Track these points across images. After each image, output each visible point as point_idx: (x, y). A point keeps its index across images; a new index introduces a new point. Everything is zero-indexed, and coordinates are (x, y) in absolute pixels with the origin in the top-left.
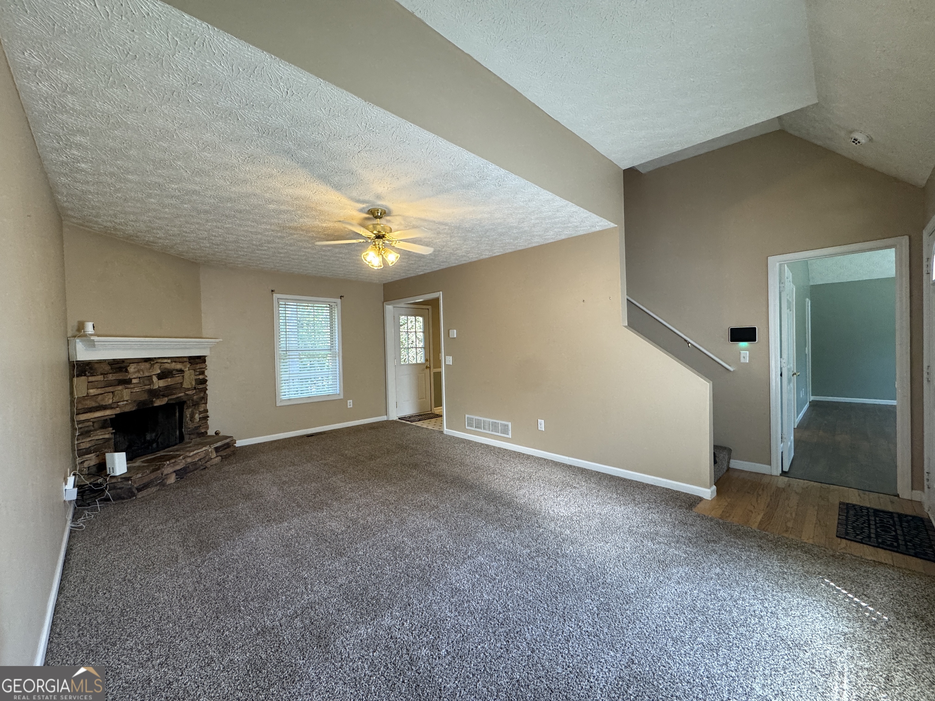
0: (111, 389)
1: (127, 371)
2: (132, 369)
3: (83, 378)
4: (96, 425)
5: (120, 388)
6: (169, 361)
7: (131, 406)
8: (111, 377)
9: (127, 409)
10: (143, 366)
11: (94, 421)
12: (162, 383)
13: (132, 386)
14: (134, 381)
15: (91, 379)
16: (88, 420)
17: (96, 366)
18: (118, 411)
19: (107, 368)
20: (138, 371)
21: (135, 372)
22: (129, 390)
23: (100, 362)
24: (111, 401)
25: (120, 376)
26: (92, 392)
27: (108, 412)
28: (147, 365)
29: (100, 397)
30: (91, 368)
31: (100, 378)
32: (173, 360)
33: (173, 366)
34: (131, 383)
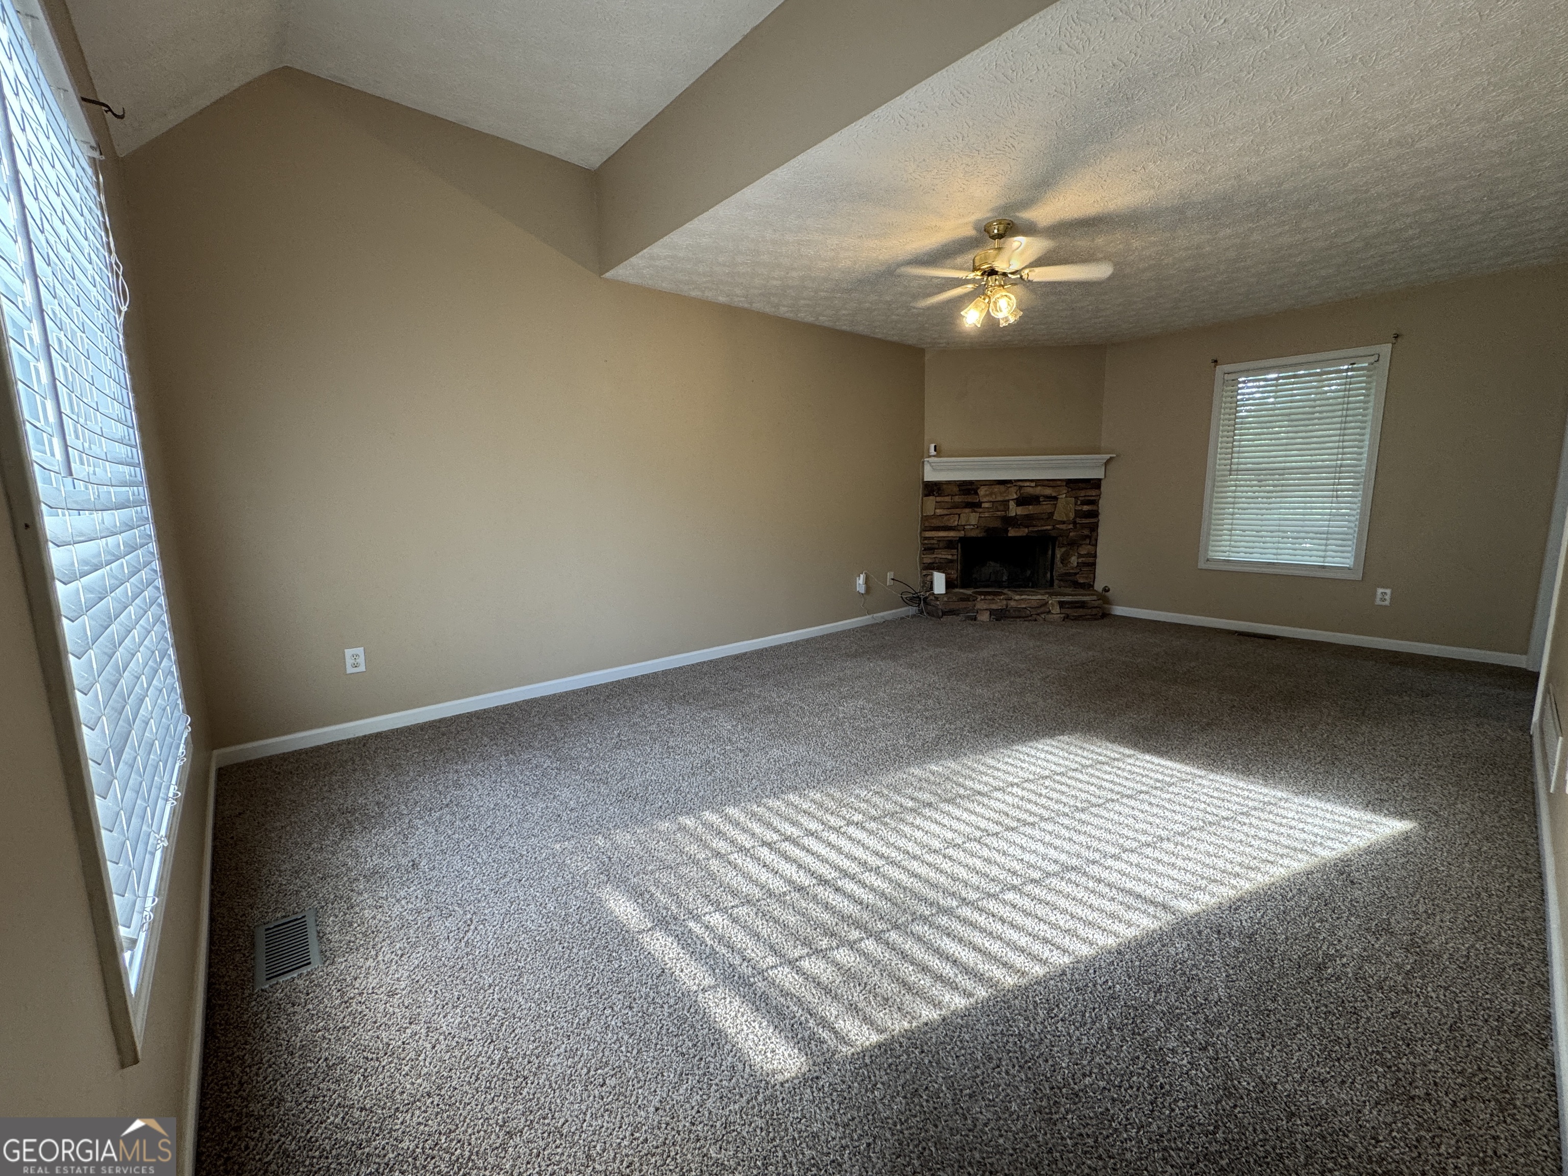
0: (958, 511)
1: (976, 493)
2: (982, 491)
3: (931, 498)
4: (941, 545)
5: (967, 510)
6: (1033, 484)
7: (977, 531)
8: (957, 499)
9: (973, 534)
10: (997, 489)
11: (940, 540)
12: (1020, 511)
13: (981, 510)
14: (984, 505)
15: (939, 499)
16: (932, 538)
17: (945, 486)
18: (962, 534)
19: (956, 489)
20: (991, 494)
21: (986, 495)
22: (978, 515)
23: (949, 483)
24: (956, 523)
25: (970, 499)
26: (939, 511)
27: (952, 534)
28: (1002, 488)
29: (946, 518)
30: (939, 489)
31: (948, 499)
32: (1039, 483)
33: (1039, 491)
34: (981, 507)
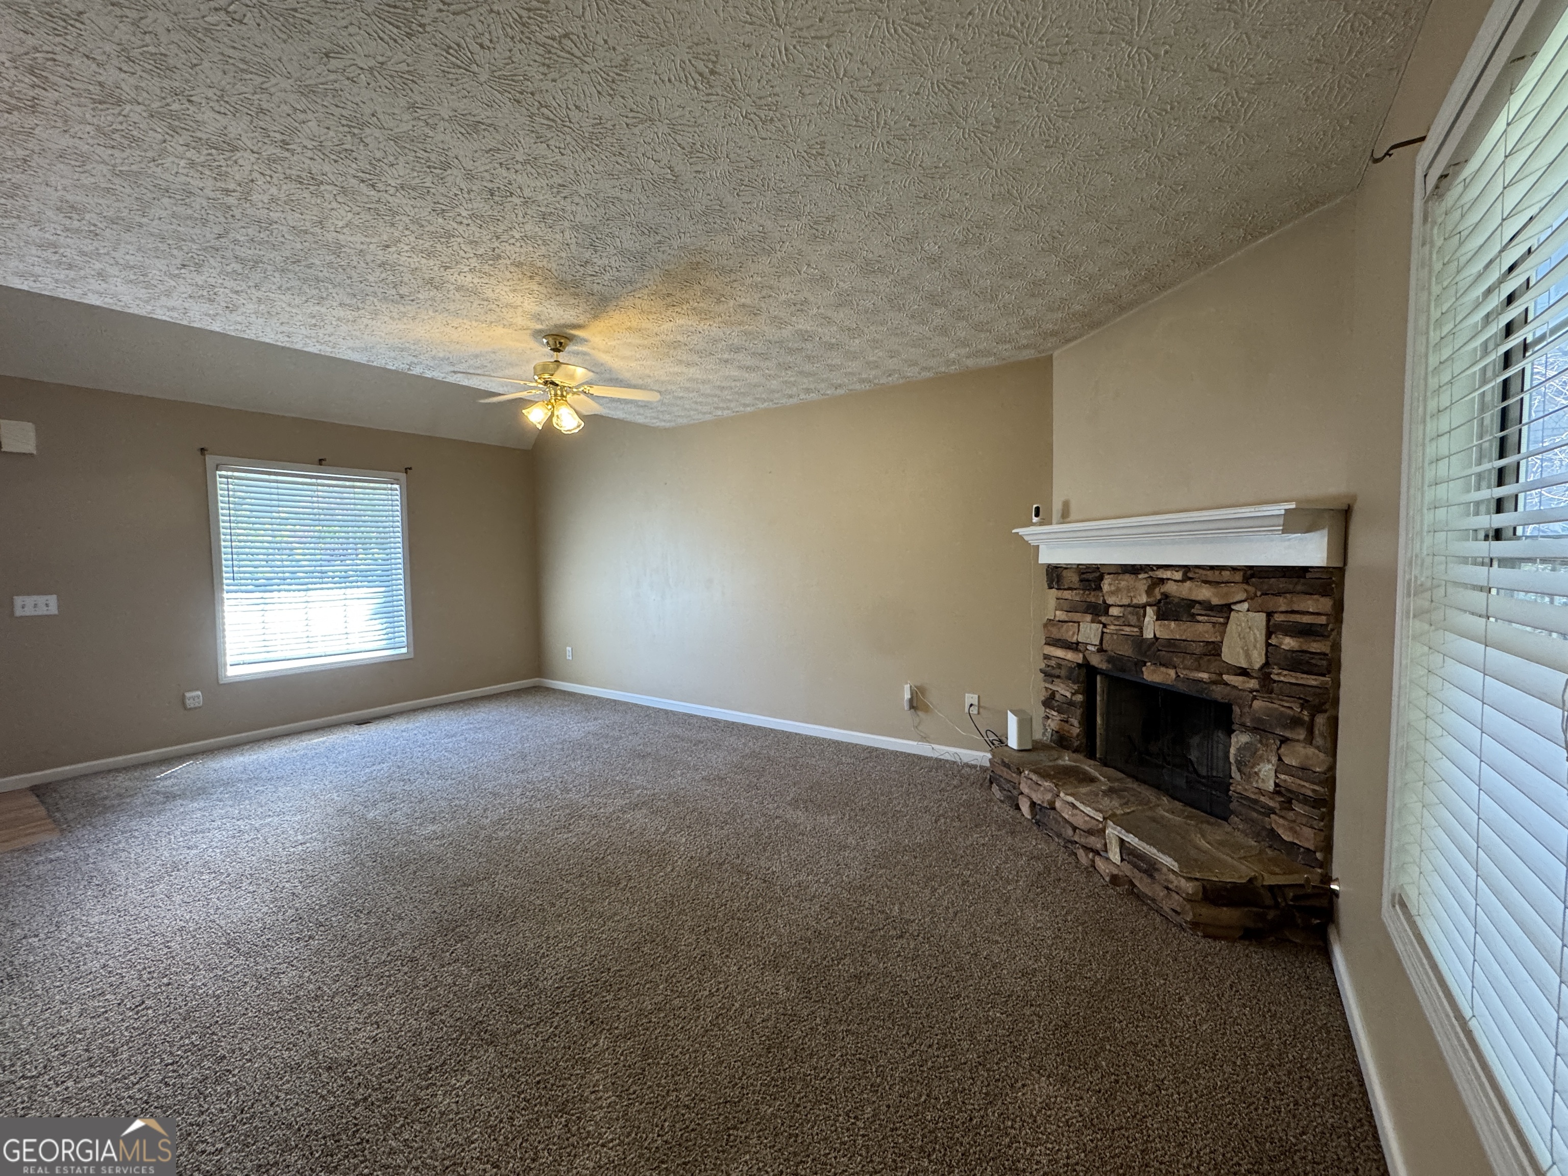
0: (1076, 616)
1: (1101, 588)
2: (1107, 585)
3: (1053, 591)
4: (1061, 671)
5: (1088, 617)
6: (1178, 576)
7: (1100, 658)
8: (1077, 596)
9: (1095, 661)
10: (1125, 581)
11: (1059, 662)
12: (1162, 630)
13: (1105, 620)
14: (1114, 611)
15: (1059, 594)
16: (1051, 658)
17: (1065, 573)
18: (1080, 658)
19: (1074, 578)
20: (1118, 590)
22: (1102, 628)
23: (1069, 568)
24: (1075, 638)
25: (1092, 598)
26: (1059, 615)
27: (1069, 655)
28: (1138, 580)
29: (1067, 626)
30: (1059, 577)
31: (1068, 595)
32: (1188, 572)
33: (1188, 591)
34: (1106, 613)
